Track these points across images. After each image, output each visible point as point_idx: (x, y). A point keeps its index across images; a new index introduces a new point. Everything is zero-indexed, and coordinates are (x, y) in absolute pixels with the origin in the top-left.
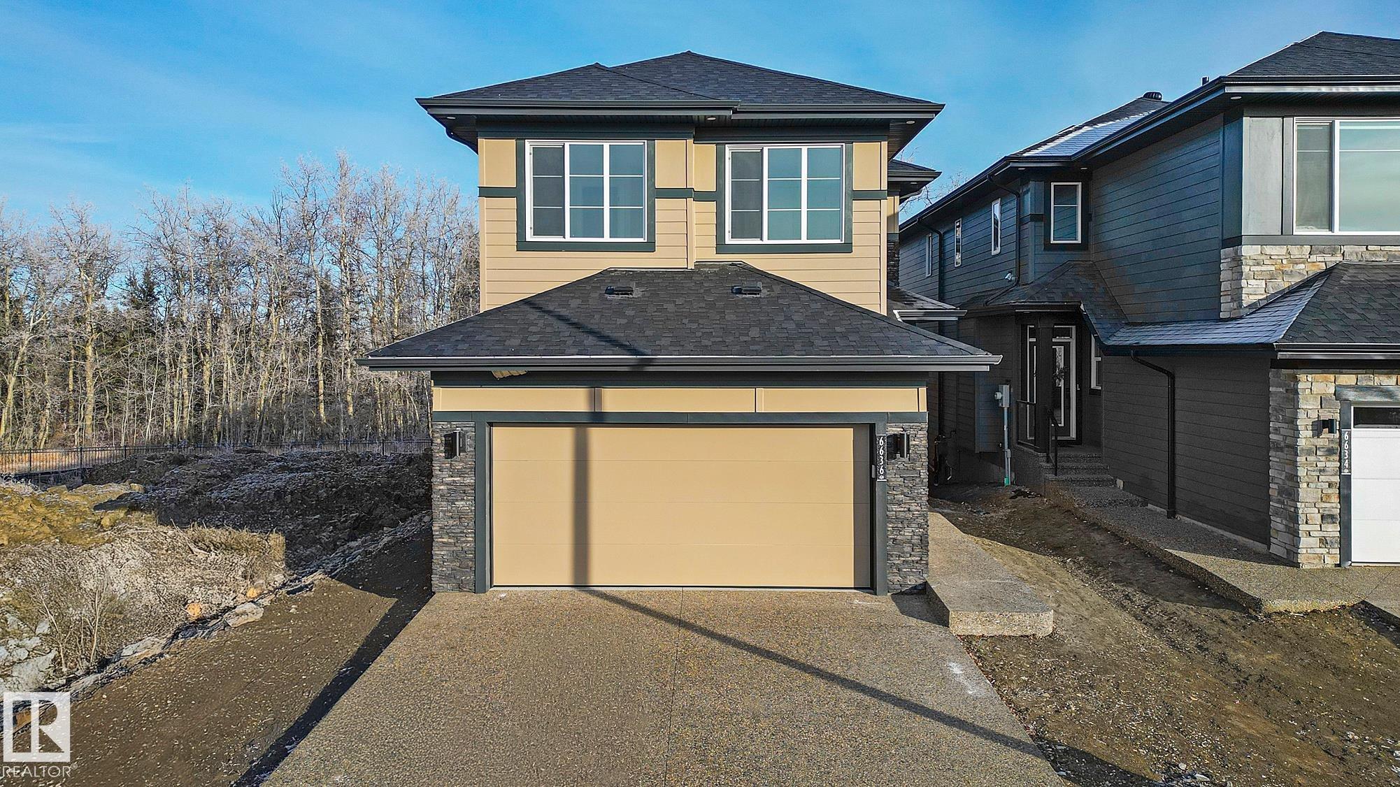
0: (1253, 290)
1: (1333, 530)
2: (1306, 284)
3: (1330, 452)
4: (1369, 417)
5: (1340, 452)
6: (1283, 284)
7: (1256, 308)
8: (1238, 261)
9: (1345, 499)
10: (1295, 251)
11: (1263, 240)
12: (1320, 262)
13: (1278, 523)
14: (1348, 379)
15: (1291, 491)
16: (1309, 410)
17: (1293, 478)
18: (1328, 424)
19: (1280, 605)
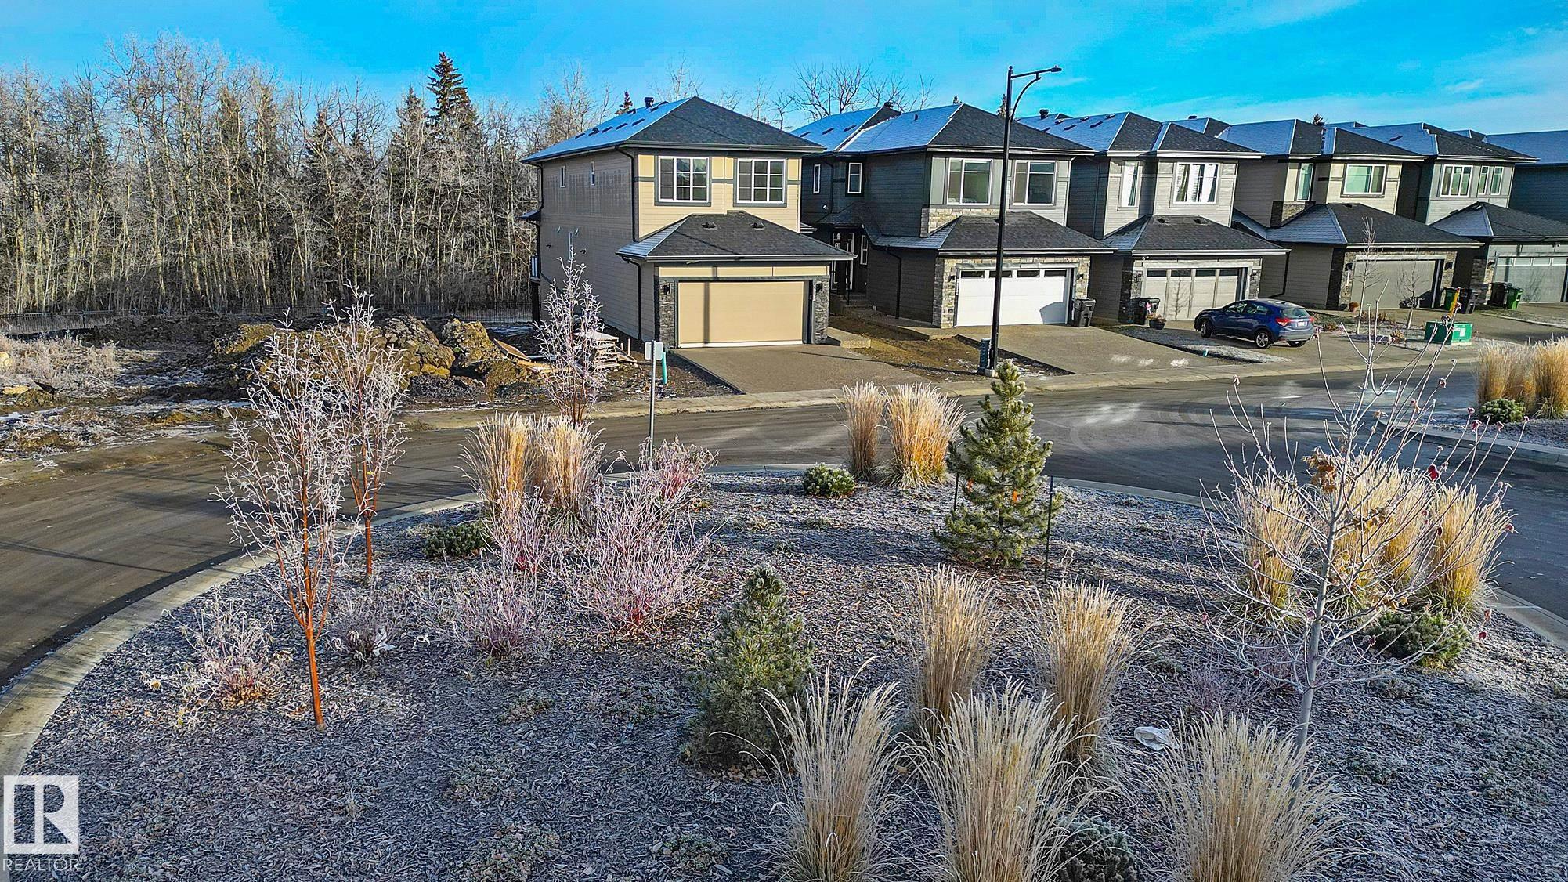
0: (933, 226)
1: (952, 315)
2: (949, 224)
3: (953, 287)
4: (966, 274)
5: (955, 287)
6: (943, 224)
7: (933, 233)
8: (928, 215)
9: (956, 304)
10: (947, 210)
11: (937, 207)
12: (955, 215)
13: (935, 314)
14: (960, 261)
15: (940, 302)
16: (947, 272)
17: (941, 297)
18: (953, 277)
19: (935, 337)
